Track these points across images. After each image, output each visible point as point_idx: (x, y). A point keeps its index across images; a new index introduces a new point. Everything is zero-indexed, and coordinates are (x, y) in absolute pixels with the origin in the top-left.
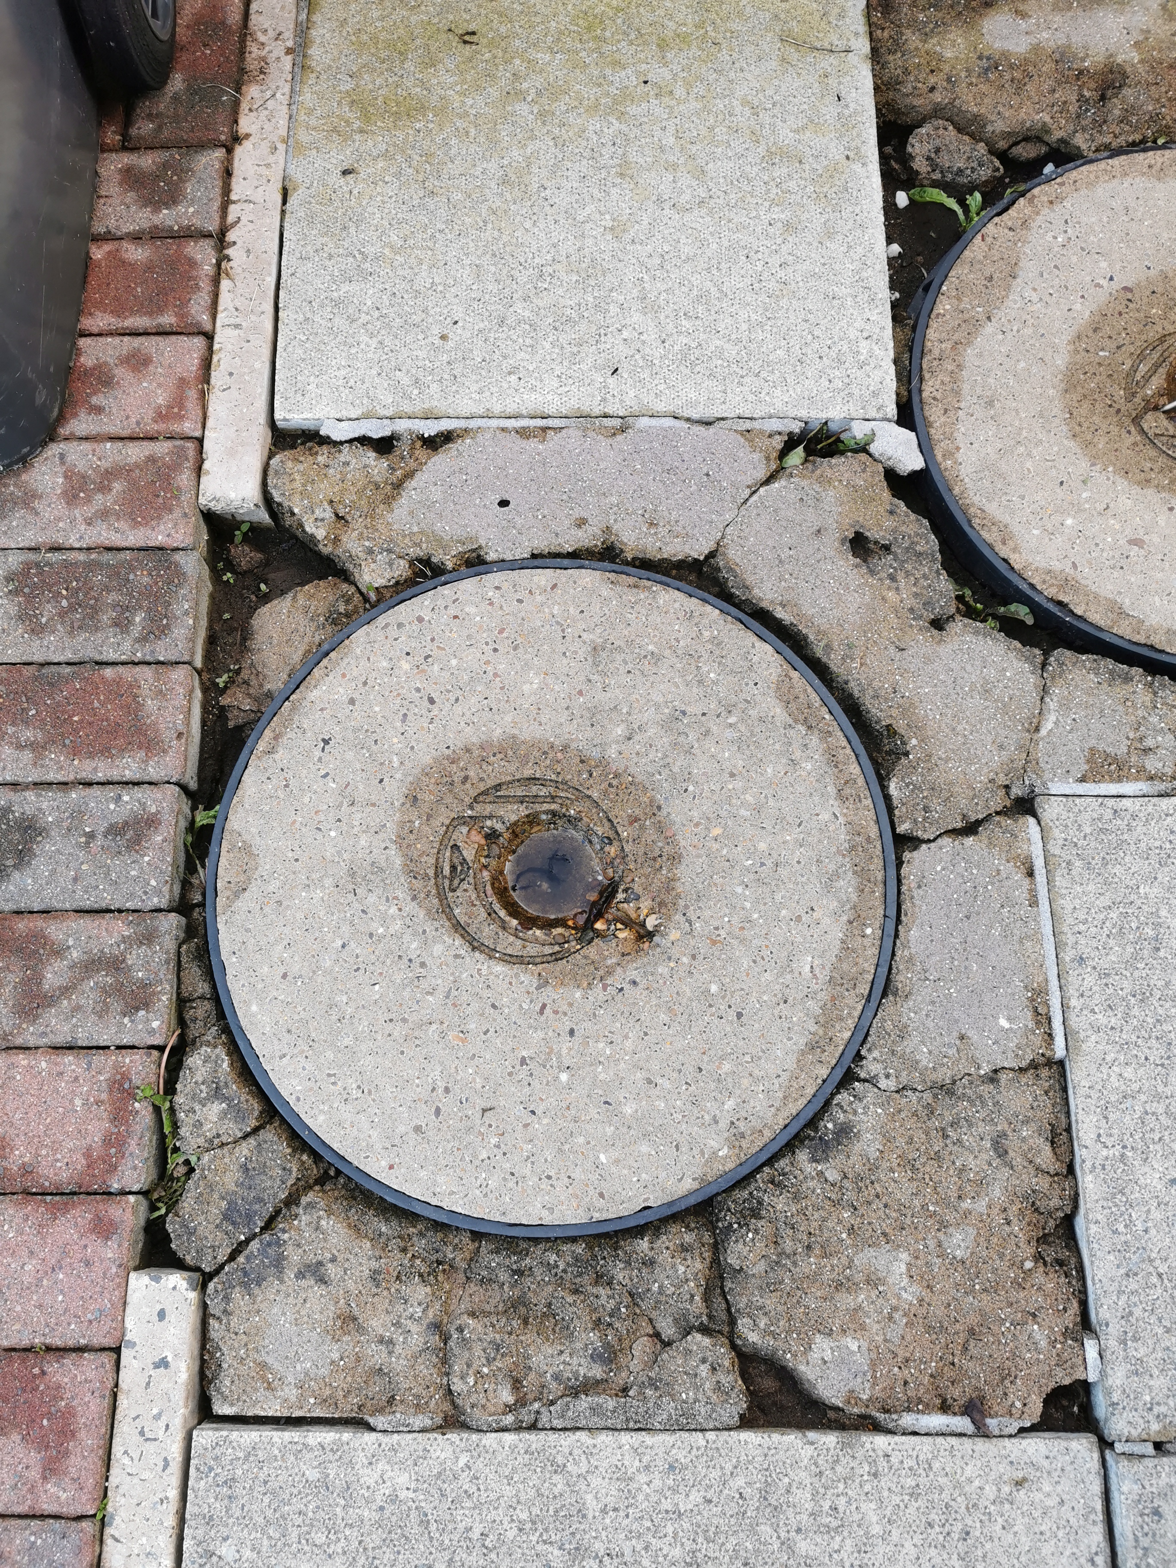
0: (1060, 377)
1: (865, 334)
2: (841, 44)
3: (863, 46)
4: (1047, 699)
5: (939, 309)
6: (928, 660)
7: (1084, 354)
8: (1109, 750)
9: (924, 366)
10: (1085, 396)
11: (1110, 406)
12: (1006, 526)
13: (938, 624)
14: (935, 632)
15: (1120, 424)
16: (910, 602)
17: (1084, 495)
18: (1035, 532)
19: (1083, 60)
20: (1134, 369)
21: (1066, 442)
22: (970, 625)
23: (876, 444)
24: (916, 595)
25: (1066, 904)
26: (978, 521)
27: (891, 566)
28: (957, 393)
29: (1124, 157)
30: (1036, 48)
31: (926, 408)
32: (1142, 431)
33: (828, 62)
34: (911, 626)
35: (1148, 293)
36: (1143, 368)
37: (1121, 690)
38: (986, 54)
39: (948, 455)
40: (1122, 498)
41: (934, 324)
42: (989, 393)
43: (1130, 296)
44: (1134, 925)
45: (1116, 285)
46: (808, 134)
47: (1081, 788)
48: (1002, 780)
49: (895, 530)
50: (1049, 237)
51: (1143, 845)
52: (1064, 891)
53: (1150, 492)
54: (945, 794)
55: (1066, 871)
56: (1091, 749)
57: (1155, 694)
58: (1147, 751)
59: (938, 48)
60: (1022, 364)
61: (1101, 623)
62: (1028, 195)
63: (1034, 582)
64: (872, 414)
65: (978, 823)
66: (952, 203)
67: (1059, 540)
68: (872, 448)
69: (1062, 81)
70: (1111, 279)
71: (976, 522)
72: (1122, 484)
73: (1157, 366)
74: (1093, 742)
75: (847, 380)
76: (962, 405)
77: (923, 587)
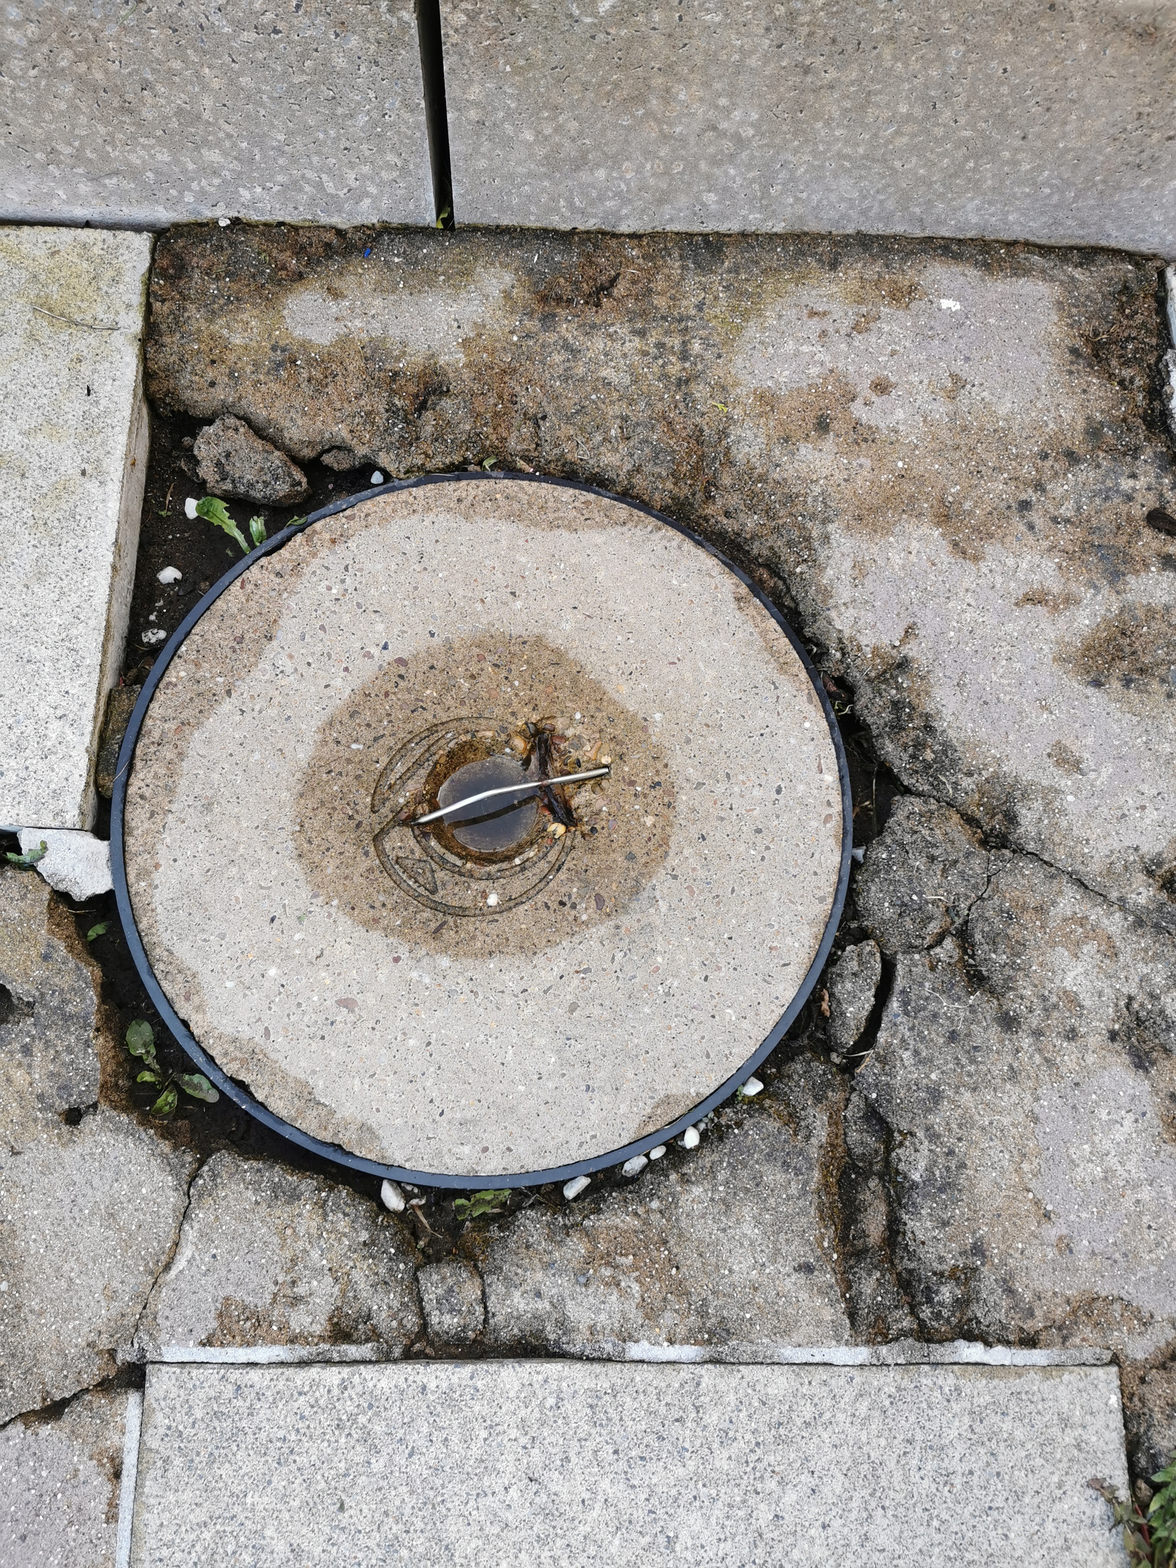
0: (298, 775)
1: (59, 713)
2: (107, 318)
3: (134, 323)
4: (186, 1227)
5: (171, 676)
6: (46, 1170)
7: (332, 745)
8: (249, 1300)
9: (138, 752)
10: (323, 803)
11: (351, 818)
12: (194, 976)
13: (73, 1117)
14: (65, 1128)
15: (358, 843)
16: (43, 1085)
17: (297, 937)
18: (229, 984)
19: (398, 359)
20: (390, 766)
21: (288, 864)
22: (110, 1119)
23: (46, 860)
24: (52, 1075)
25: (151, 1519)
26: (162, 966)
27: (28, 1034)
28: (170, 790)
29: (430, 486)
30: (344, 340)
31: (129, 808)
32: (381, 853)
33: (85, 343)
34: (35, 1120)
35: (425, 668)
36: (400, 768)
37: (283, 1212)
38: (282, 343)
39: (146, 873)
40: (341, 942)
41: (160, 696)
42: (209, 793)
43: (402, 670)
44: (230, 1549)
45: (389, 656)
46: (40, 437)
47: (203, 1354)
48: (104, 1343)
49: (44, 982)
50: (322, 588)
51: (263, 1435)
52: (152, 1501)
53: (376, 935)
54: (28, 1362)
55: (160, 1472)
56: (227, 1299)
57: (325, 1216)
58: (296, 1301)
59: (225, 332)
60: (257, 756)
61: (283, 1113)
62: (308, 531)
63: (213, 1053)
64: (48, 821)
65: (65, 1403)
66: (231, 528)
67: (255, 996)
68: (41, 867)
69: (372, 383)
70: (385, 647)
71: (159, 967)
72: (345, 923)
73: (418, 764)
74: (230, 1290)
75: (24, 774)
76: (174, 807)
77: (63, 1064)
